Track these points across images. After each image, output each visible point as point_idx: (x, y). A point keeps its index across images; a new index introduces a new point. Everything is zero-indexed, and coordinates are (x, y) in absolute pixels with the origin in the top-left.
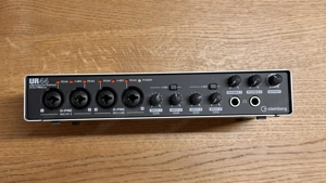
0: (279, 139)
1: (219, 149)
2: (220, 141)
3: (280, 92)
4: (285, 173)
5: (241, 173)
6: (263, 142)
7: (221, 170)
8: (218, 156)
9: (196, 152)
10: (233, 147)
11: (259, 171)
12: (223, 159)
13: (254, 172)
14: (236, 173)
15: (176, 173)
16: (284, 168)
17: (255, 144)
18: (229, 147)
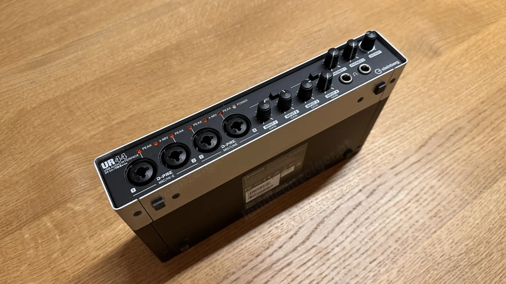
0: (395, 158)
1: (348, 196)
2: (344, 188)
3: (380, 52)
4: (424, 184)
5: (386, 207)
6: (383, 168)
7: (365, 216)
8: (352, 203)
9: (329, 211)
10: (360, 187)
11: (401, 196)
12: (360, 204)
13: (397, 199)
14: (382, 210)
15: (323, 245)
16: (420, 180)
17: (378, 173)
18: (357, 189)
